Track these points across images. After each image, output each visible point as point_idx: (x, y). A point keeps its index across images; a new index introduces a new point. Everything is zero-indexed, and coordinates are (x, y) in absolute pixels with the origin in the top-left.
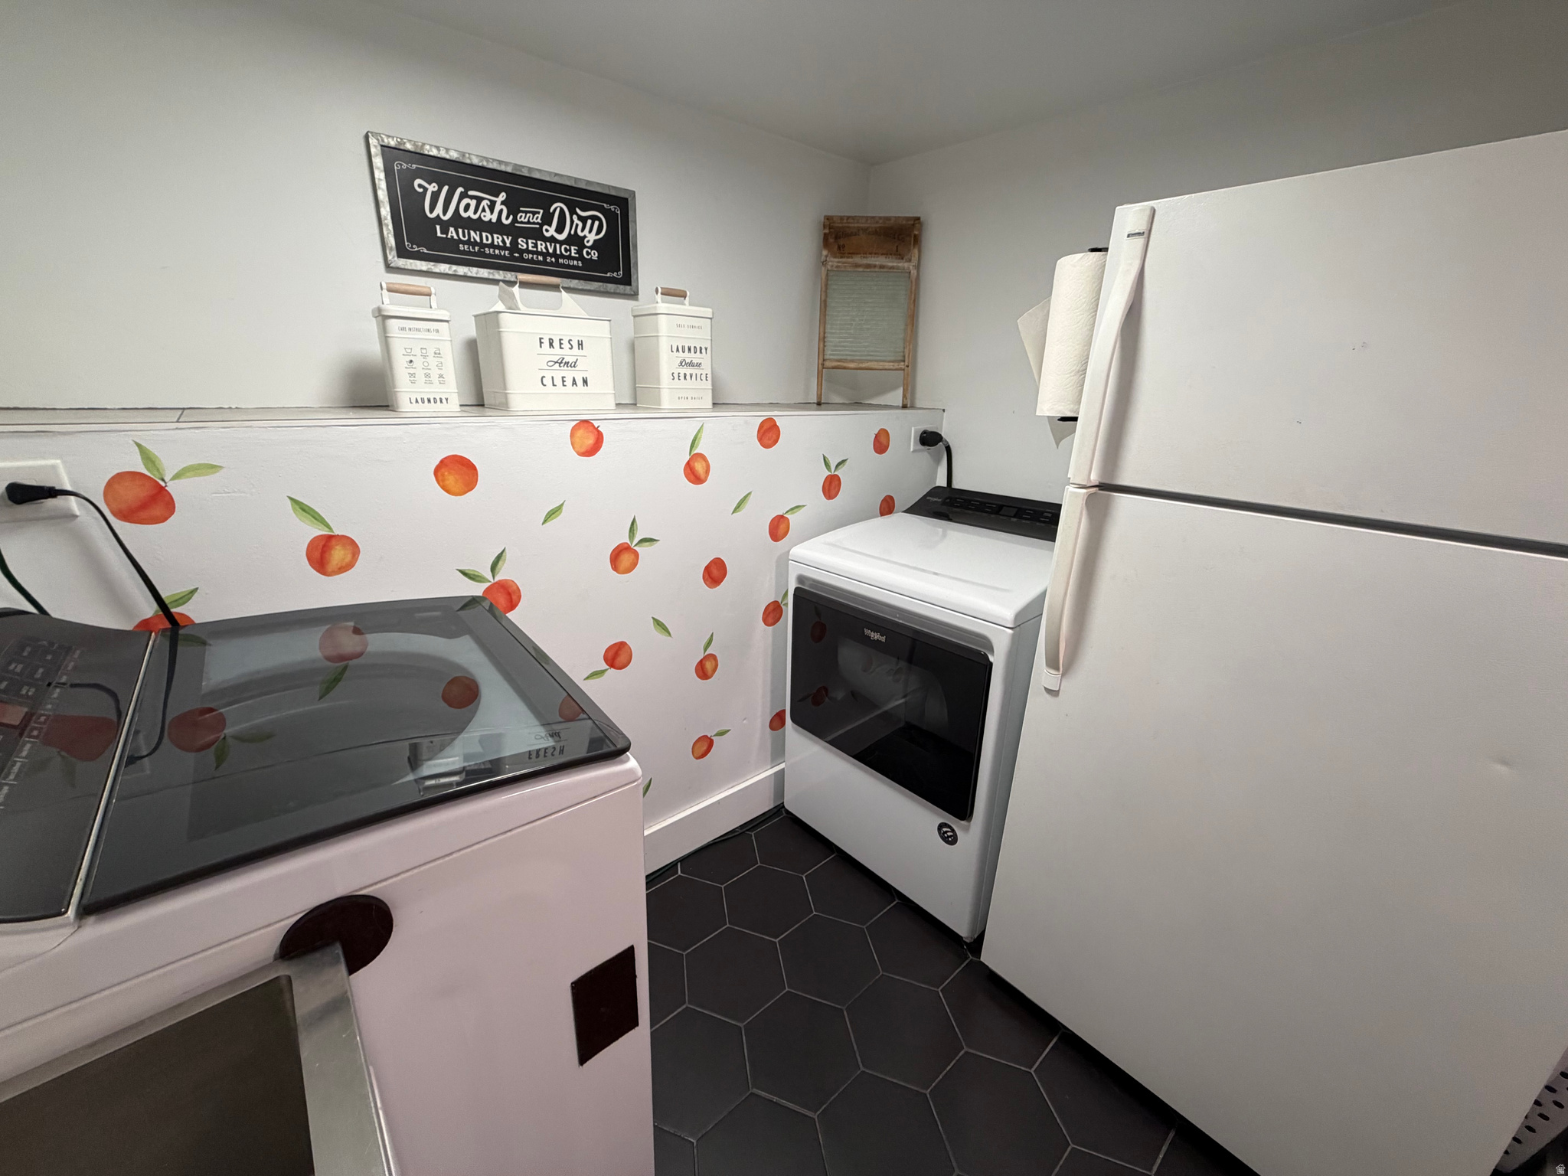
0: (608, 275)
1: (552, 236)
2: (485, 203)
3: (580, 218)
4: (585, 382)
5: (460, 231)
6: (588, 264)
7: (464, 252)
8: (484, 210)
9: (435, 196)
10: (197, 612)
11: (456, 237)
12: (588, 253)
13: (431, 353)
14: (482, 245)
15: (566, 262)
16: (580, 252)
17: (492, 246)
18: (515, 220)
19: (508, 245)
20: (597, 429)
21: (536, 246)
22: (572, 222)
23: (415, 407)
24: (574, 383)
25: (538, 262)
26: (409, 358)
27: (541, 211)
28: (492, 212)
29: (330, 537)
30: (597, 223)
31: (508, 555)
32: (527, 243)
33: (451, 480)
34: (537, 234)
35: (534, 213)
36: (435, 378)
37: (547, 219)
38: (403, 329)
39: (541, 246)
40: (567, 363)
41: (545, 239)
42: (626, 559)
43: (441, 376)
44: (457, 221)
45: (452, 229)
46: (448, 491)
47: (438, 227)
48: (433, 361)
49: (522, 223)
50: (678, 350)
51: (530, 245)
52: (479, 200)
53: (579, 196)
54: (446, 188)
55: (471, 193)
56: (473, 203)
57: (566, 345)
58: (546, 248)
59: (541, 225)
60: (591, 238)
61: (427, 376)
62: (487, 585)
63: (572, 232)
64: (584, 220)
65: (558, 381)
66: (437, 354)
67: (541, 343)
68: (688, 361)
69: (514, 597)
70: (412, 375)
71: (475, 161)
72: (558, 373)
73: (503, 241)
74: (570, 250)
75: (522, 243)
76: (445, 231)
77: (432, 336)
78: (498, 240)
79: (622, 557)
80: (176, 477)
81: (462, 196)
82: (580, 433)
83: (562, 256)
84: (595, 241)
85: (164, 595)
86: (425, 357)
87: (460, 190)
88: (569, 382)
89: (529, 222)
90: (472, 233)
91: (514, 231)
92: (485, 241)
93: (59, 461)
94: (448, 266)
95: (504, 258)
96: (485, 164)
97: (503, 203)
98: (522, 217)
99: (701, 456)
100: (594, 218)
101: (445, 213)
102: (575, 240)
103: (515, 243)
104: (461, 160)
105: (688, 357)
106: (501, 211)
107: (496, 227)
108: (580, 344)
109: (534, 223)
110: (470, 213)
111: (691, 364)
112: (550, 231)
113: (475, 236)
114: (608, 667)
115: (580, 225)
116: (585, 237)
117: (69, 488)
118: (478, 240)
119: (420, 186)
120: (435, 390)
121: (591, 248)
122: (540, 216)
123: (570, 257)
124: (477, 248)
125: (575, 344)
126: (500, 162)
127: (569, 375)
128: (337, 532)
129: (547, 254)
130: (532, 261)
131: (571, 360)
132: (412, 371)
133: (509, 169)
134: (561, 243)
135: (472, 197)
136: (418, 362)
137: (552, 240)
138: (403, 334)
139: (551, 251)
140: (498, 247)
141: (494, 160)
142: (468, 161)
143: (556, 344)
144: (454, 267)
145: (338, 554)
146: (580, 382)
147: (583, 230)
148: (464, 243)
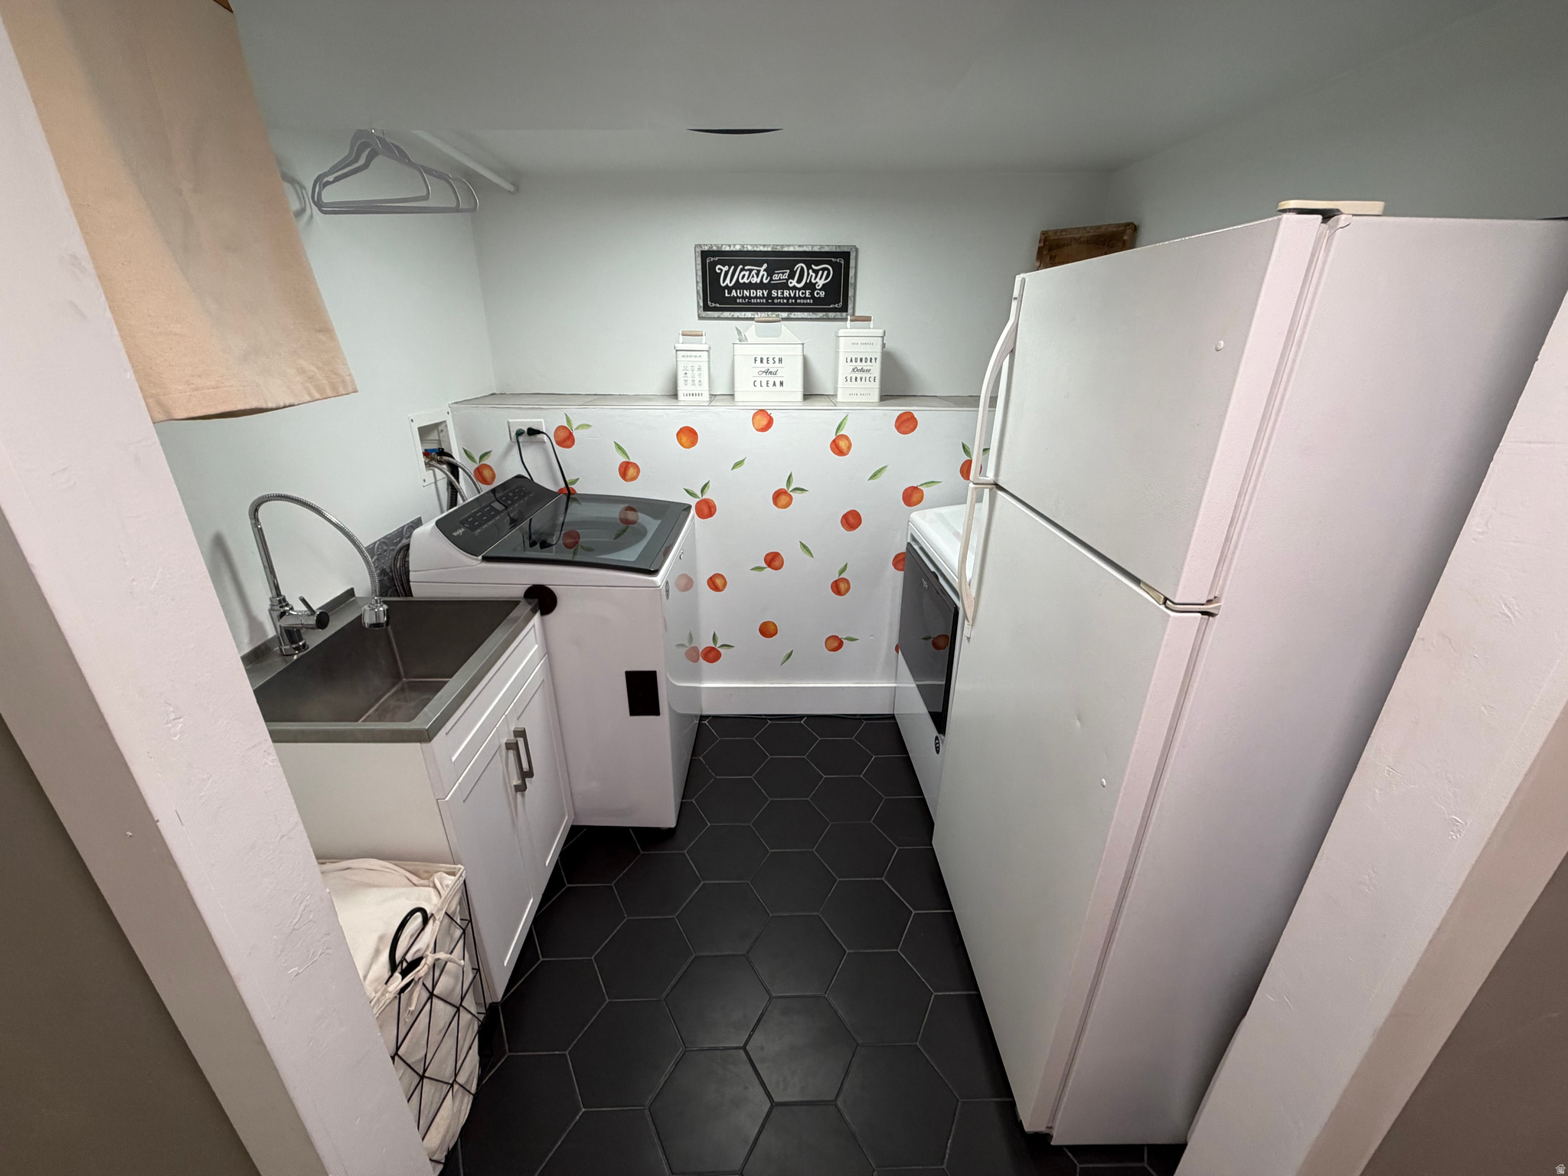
0: (831, 306)
1: (794, 286)
2: (754, 272)
3: (814, 271)
4: (782, 384)
5: (738, 291)
6: (818, 300)
7: (740, 304)
8: (753, 277)
9: (727, 273)
10: (579, 489)
11: (735, 295)
12: (818, 294)
13: (696, 369)
14: (750, 298)
15: (802, 301)
16: (812, 294)
17: (756, 297)
18: (771, 280)
19: (766, 295)
20: (769, 415)
21: (783, 293)
22: (808, 274)
23: (686, 398)
24: (774, 384)
25: (784, 304)
26: (685, 372)
27: (788, 271)
28: (757, 277)
29: (629, 463)
30: (826, 272)
31: (711, 484)
32: (777, 293)
33: (684, 439)
34: (784, 286)
35: (783, 273)
36: (697, 382)
37: (792, 276)
38: (684, 356)
39: (786, 293)
40: (771, 373)
41: (789, 288)
42: (783, 499)
43: (700, 381)
44: (738, 286)
45: (734, 291)
46: (682, 446)
47: (726, 291)
48: (696, 372)
49: (776, 280)
50: (851, 361)
51: (779, 293)
52: (751, 271)
53: (812, 258)
54: (733, 267)
55: (746, 268)
56: (747, 273)
57: (771, 361)
58: (790, 294)
59: (787, 280)
60: (821, 283)
61: (693, 381)
62: (698, 500)
63: (808, 281)
64: (816, 272)
65: (764, 384)
66: (699, 369)
67: (756, 360)
68: (859, 368)
69: (712, 510)
70: (686, 381)
71: (750, 248)
72: (764, 378)
73: (763, 294)
74: (805, 294)
75: (774, 293)
76: (730, 293)
77: (699, 359)
78: (760, 293)
79: (781, 498)
80: (577, 429)
81: (742, 270)
82: (758, 417)
83: (800, 298)
84: (824, 285)
85: (567, 479)
86: (693, 371)
87: (741, 267)
88: (771, 384)
89: (780, 279)
90: (745, 291)
91: (770, 287)
92: (752, 295)
93: (542, 420)
94: (729, 313)
95: (763, 304)
96: (755, 249)
97: (765, 270)
98: (776, 277)
99: (845, 437)
100: (823, 270)
101: (731, 282)
102: (810, 286)
103: (770, 294)
104: (742, 249)
105: (859, 365)
106: (763, 275)
107: (760, 286)
108: (780, 360)
109: (783, 279)
110: (745, 280)
111: (862, 370)
112: (793, 283)
113: (746, 293)
114: (766, 566)
115: (814, 275)
116: (817, 283)
117: (544, 431)
118: (748, 295)
119: (719, 269)
120: (696, 389)
121: (820, 290)
122: (787, 274)
123: (805, 298)
124: (747, 300)
125: (777, 360)
126: (764, 246)
127: (771, 379)
128: (631, 461)
129: (790, 297)
130: (780, 304)
131: (773, 370)
132: (686, 379)
133: (769, 249)
134: (799, 289)
135: (746, 270)
136: (689, 373)
137: (794, 288)
138: (684, 359)
139: (792, 295)
140: (760, 298)
141: (761, 245)
142: (746, 249)
143: (765, 361)
144: (732, 313)
145: (631, 472)
146: (778, 384)
147: (815, 279)
148: (739, 298)
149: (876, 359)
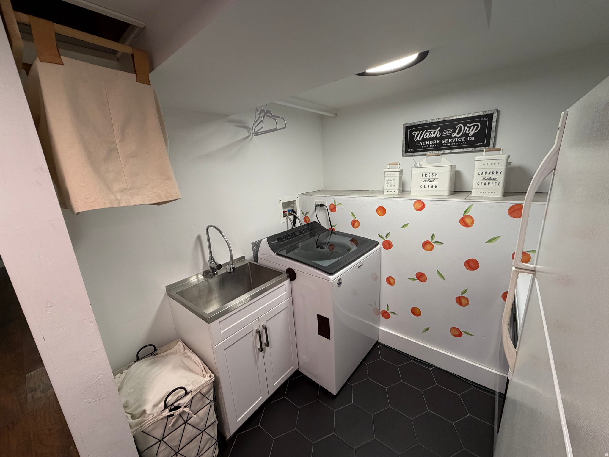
0: (478, 144)
1: (455, 136)
2: (432, 133)
3: (468, 127)
5: (423, 142)
6: (471, 142)
7: (424, 148)
8: (432, 134)
9: (418, 135)
10: (337, 229)
12: (470, 138)
13: (393, 180)
14: (429, 145)
16: (466, 139)
17: (433, 144)
18: (442, 134)
19: (438, 143)
20: (423, 203)
21: (448, 141)
22: (464, 129)
23: (387, 193)
24: (432, 187)
25: (448, 146)
26: (388, 181)
27: (452, 129)
28: (434, 134)
29: (355, 220)
30: (476, 127)
31: (390, 234)
32: (445, 141)
33: (380, 212)
34: (450, 137)
35: (449, 131)
36: (393, 186)
37: (454, 132)
38: (388, 174)
39: (450, 140)
40: (431, 181)
41: (452, 138)
44: (424, 140)
45: (421, 142)
46: (378, 215)
47: (417, 143)
48: (393, 182)
49: (444, 135)
50: (482, 173)
52: (430, 132)
53: (466, 121)
54: (421, 132)
55: (428, 131)
56: (428, 133)
57: (431, 175)
58: (452, 141)
59: (451, 134)
60: (472, 133)
61: (391, 185)
62: (384, 240)
63: (464, 133)
64: (470, 128)
65: (426, 187)
67: (422, 175)
68: (489, 177)
69: (391, 246)
70: (388, 185)
71: (431, 121)
72: (427, 184)
74: (462, 139)
75: (443, 141)
77: (394, 175)
78: (435, 142)
79: (427, 245)
80: (337, 205)
81: (426, 132)
82: (417, 203)
83: (458, 142)
84: (474, 133)
85: (332, 225)
86: (391, 181)
87: (426, 131)
88: (430, 186)
89: (447, 134)
91: (440, 138)
92: (430, 143)
93: (326, 201)
94: (417, 153)
95: (436, 147)
96: (434, 121)
97: (438, 131)
98: (444, 133)
100: (474, 126)
101: (419, 139)
102: (466, 135)
103: (440, 142)
104: (426, 122)
106: (437, 133)
107: (436, 138)
108: (436, 175)
109: (449, 134)
110: (427, 137)
112: (455, 134)
113: (427, 143)
114: (416, 278)
115: (468, 129)
116: (470, 133)
117: (326, 206)
118: (428, 143)
119: (414, 133)
120: (392, 189)
121: (472, 136)
122: (451, 131)
123: (462, 142)
124: (427, 146)
125: (434, 175)
126: (439, 119)
128: (357, 220)
130: (446, 146)
133: (441, 120)
134: (458, 138)
135: (428, 132)
138: (388, 176)
139: (454, 141)
140: (435, 144)
141: (437, 119)
142: (428, 122)
143: (428, 175)
144: (419, 153)
145: (356, 224)
146: (434, 186)
147: (468, 131)
148: (423, 145)
149: (500, 172)
